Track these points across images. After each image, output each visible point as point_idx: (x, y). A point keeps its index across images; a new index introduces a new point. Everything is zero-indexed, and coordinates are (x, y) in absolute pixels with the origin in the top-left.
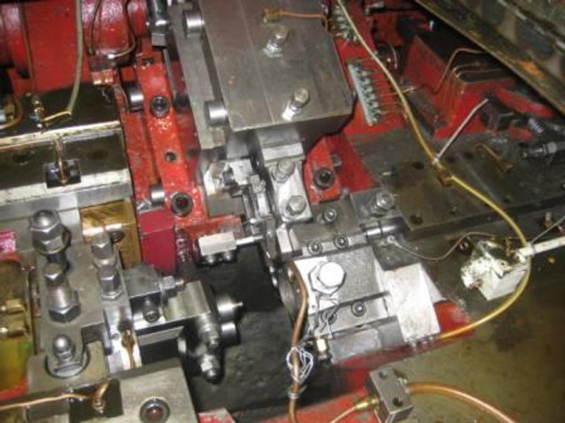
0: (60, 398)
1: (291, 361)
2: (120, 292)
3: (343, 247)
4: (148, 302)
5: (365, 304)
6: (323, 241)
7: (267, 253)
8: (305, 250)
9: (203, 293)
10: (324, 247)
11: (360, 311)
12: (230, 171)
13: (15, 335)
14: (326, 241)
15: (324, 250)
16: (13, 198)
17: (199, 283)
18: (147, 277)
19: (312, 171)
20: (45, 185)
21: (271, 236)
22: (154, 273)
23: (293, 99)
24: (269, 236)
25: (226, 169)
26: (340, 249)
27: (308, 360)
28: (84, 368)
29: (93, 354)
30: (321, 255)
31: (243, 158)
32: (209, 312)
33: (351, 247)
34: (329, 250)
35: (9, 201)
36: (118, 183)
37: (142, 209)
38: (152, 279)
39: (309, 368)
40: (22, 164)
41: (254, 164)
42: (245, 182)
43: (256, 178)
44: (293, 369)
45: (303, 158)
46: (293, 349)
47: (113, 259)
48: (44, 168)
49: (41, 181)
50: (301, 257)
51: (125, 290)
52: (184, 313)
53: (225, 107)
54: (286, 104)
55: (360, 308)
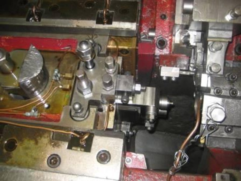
0: (68, 133)
1: (177, 156)
2: (112, 87)
3: (234, 96)
4: (125, 94)
5: (234, 128)
6: (223, 89)
7: (194, 82)
8: (212, 91)
9: (154, 94)
10: (223, 92)
11: (229, 131)
12: (189, 36)
13: (65, 90)
14: (226, 89)
15: (222, 94)
16: (79, 25)
17: (155, 89)
18: (128, 82)
19: (236, 43)
20: (95, 22)
21: (199, 76)
22: (132, 81)
23: (233, 11)
24: (197, 76)
25: (186, 34)
26: (231, 96)
27: (185, 158)
28: (85, 119)
29: (91, 113)
30: (219, 96)
31: (197, 31)
32: (154, 106)
33: (238, 97)
34: (225, 95)
35: (78, 26)
36: (129, 29)
37: (144, 38)
38: (130, 83)
39: (184, 162)
40: (88, 8)
41: (203, 35)
42: (194, 44)
43: (200, 45)
44: (176, 159)
45: (230, 40)
46: (180, 151)
47: (114, 69)
48: (97, 12)
49: (93, 19)
50: (208, 94)
51: (115, 87)
52: (142, 102)
53: (193, 5)
54: (229, 12)
55: (229, 130)
